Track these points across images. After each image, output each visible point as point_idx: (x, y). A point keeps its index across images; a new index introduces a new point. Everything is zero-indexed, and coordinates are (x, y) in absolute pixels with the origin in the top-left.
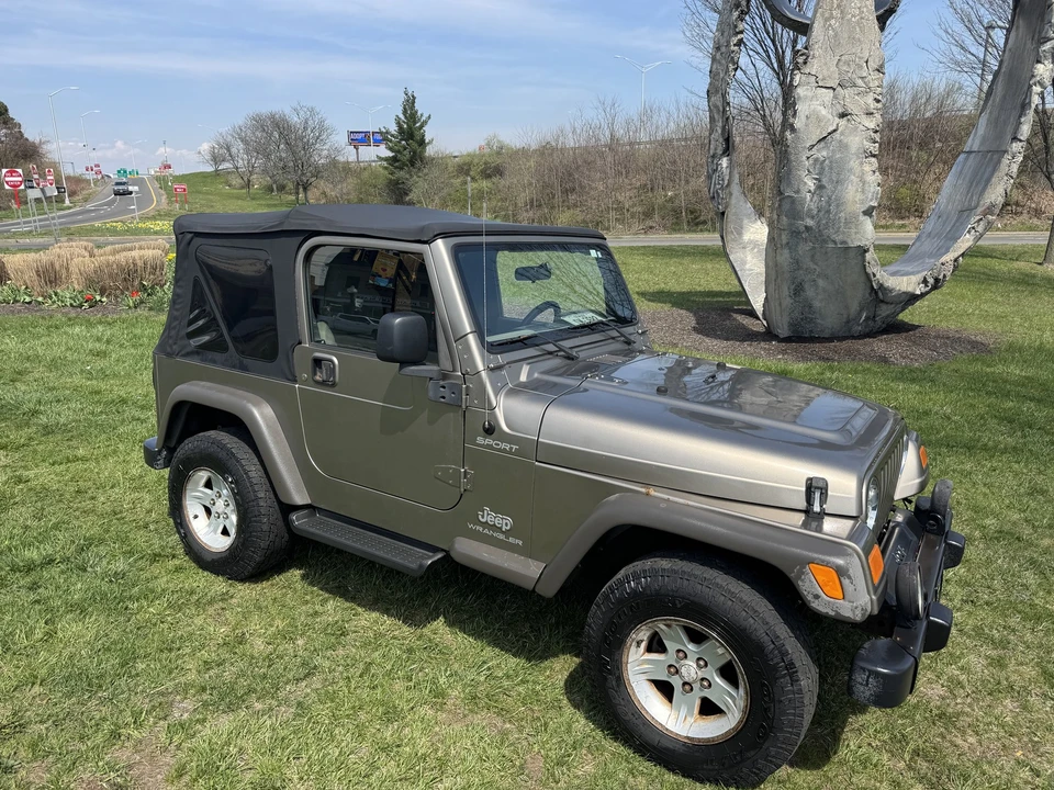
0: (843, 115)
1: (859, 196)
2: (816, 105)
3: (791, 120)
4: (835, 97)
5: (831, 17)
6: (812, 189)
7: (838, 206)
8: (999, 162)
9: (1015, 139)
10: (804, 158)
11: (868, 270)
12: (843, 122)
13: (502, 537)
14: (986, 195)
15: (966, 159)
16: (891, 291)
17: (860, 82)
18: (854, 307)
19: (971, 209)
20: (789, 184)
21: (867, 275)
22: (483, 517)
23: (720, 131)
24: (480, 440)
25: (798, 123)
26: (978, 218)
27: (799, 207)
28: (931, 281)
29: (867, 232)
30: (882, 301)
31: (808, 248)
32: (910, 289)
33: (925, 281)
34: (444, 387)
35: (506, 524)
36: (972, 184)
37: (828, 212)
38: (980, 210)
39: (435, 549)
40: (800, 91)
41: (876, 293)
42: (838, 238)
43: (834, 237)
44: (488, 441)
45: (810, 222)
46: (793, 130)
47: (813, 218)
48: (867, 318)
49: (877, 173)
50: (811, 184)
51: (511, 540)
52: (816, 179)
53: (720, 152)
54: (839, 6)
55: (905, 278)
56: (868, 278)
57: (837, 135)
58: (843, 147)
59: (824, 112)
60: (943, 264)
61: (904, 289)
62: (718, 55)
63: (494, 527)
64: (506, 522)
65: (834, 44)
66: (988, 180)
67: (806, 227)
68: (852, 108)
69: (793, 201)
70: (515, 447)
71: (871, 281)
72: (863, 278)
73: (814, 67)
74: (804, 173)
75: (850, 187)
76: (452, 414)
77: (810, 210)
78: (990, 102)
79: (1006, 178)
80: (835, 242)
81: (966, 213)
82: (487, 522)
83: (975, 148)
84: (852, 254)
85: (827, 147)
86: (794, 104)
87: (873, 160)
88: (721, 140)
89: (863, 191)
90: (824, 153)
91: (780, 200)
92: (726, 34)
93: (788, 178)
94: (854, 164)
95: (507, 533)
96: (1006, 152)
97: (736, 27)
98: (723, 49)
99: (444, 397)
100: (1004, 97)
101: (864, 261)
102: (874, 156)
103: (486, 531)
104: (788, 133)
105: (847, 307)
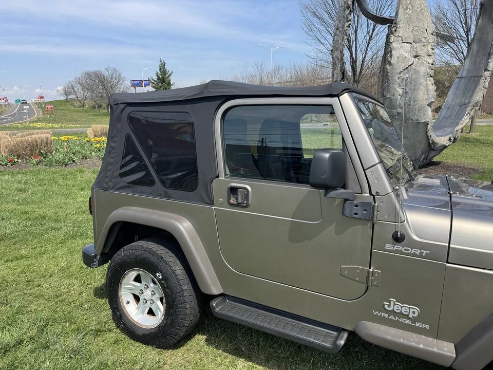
0: (416, 57)
1: (425, 97)
2: (402, 52)
3: (389, 59)
4: (412, 48)
5: (407, 8)
6: (401, 93)
7: (414, 102)
8: (479, 81)
9: (486, 70)
10: (397, 78)
11: (428, 134)
12: (416, 60)
13: (407, 322)
14: (474, 97)
15: (460, 81)
16: (437, 144)
17: (424, 40)
18: (419, 152)
19: (466, 105)
20: (389, 91)
21: (427, 136)
22: (389, 306)
23: (339, 69)
24: (389, 246)
25: (393, 61)
26: (471, 108)
27: (394, 103)
28: (453, 139)
29: (428, 115)
30: (432, 149)
31: (398, 124)
32: (445, 143)
33: (450, 139)
34: (356, 206)
35: (414, 313)
36: (465, 92)
37: (410, 105)
38: (471, 104)
39: (340, 330)
40: (394, 45)
41: (430, 145)
42: (415, 118)
43: (412, 117)
44: (398, 247)
45: (400, 110)
46: (390, 64)
47: (401, 108)
48: (424, 158)
49: (434, 85)
50: (400, 91)
51: (417, 324)
52: (403, 89)
53: (339, 79)
54: (410, 3)
55: (442, 138)
56: (428, 137)
57: (413, 66)
58: (417, 72)
59: (406, 55)
60: (457, 131)
61: (442, 143)
62: (338, 33)
63: (401, 315)
64: (413, 311)
65: (409, 22)
66: (474, 91)
67: (398, 113)
68: (420, 53)
69: (391, 100)
70: (425, 252)
71: (429, 140)
72: (425, 138)
73: (400, 32)
74: (396, 86)
75: (421, 92)
76: (360, 227)
77: (400, 104)
78: (470, 53)
79: (483, 89)
80: (413, 120)
81: (463, 106)
82: (393, 311)
83: (464, 75)
84: (421, 126)
85: (408, 72)
86: (391, 51)
87: (432, 78)
88: (340, 73)
89: (427, 94)
90: (407, 76)
91: (383, 100)
92: (342, 22)
93: (388, 89)
94: (422, 80)
95: (414, 320)
96: (481, 76)
97: (348, 18)
98: (341, 29)
99: (356, 214)
100: (478, 51)
101: (427, 129)
102: (431, 76)
103: (392, 317)
104: (388, 66)
105: (415, 153)
